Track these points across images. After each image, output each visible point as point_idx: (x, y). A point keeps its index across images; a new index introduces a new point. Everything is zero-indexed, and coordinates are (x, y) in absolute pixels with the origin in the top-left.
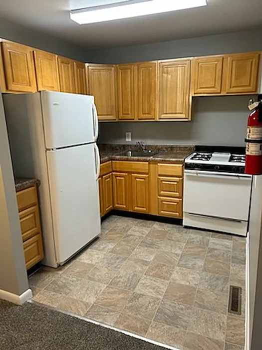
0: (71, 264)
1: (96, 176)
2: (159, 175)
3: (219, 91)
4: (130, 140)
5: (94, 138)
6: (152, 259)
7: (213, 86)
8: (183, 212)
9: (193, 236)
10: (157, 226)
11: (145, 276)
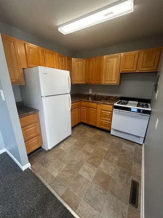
0: (55, 148)
1: (70, 109)
2: (102, 110)
3: (135, 70)
4: (91, 92)
5: (69, 91)
6: (92, 152)
7: (132, 67)
8: (111, 128)
9: (115, 140)
10: (98, 132)
11: (86, 163)
